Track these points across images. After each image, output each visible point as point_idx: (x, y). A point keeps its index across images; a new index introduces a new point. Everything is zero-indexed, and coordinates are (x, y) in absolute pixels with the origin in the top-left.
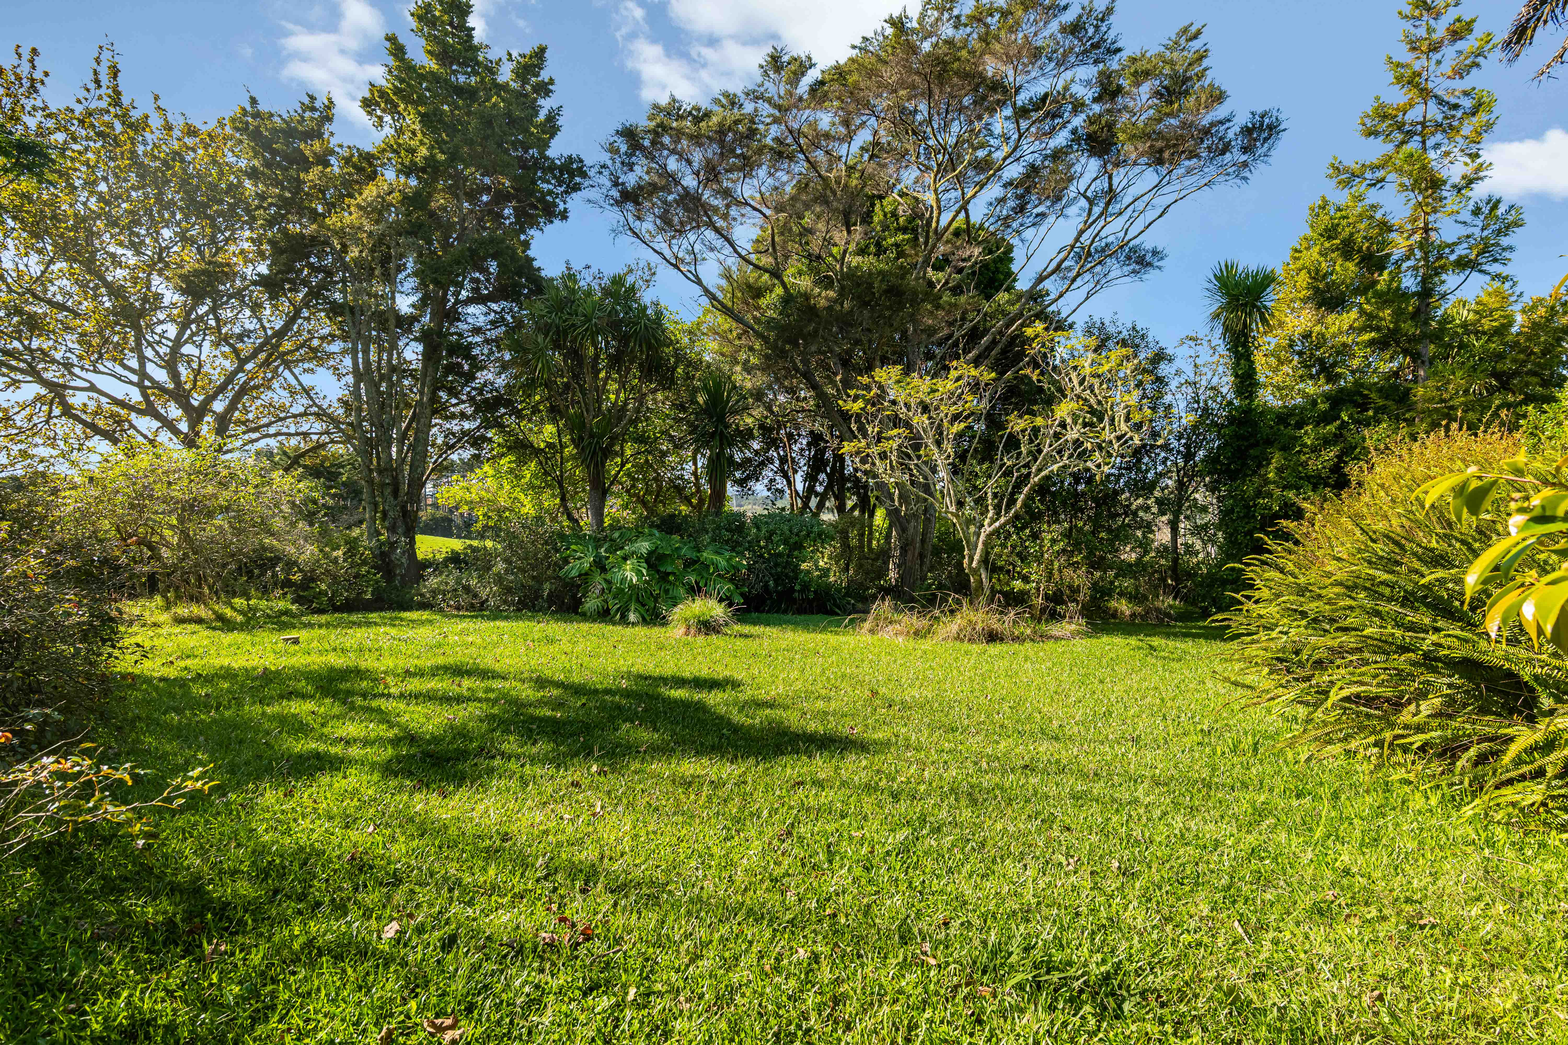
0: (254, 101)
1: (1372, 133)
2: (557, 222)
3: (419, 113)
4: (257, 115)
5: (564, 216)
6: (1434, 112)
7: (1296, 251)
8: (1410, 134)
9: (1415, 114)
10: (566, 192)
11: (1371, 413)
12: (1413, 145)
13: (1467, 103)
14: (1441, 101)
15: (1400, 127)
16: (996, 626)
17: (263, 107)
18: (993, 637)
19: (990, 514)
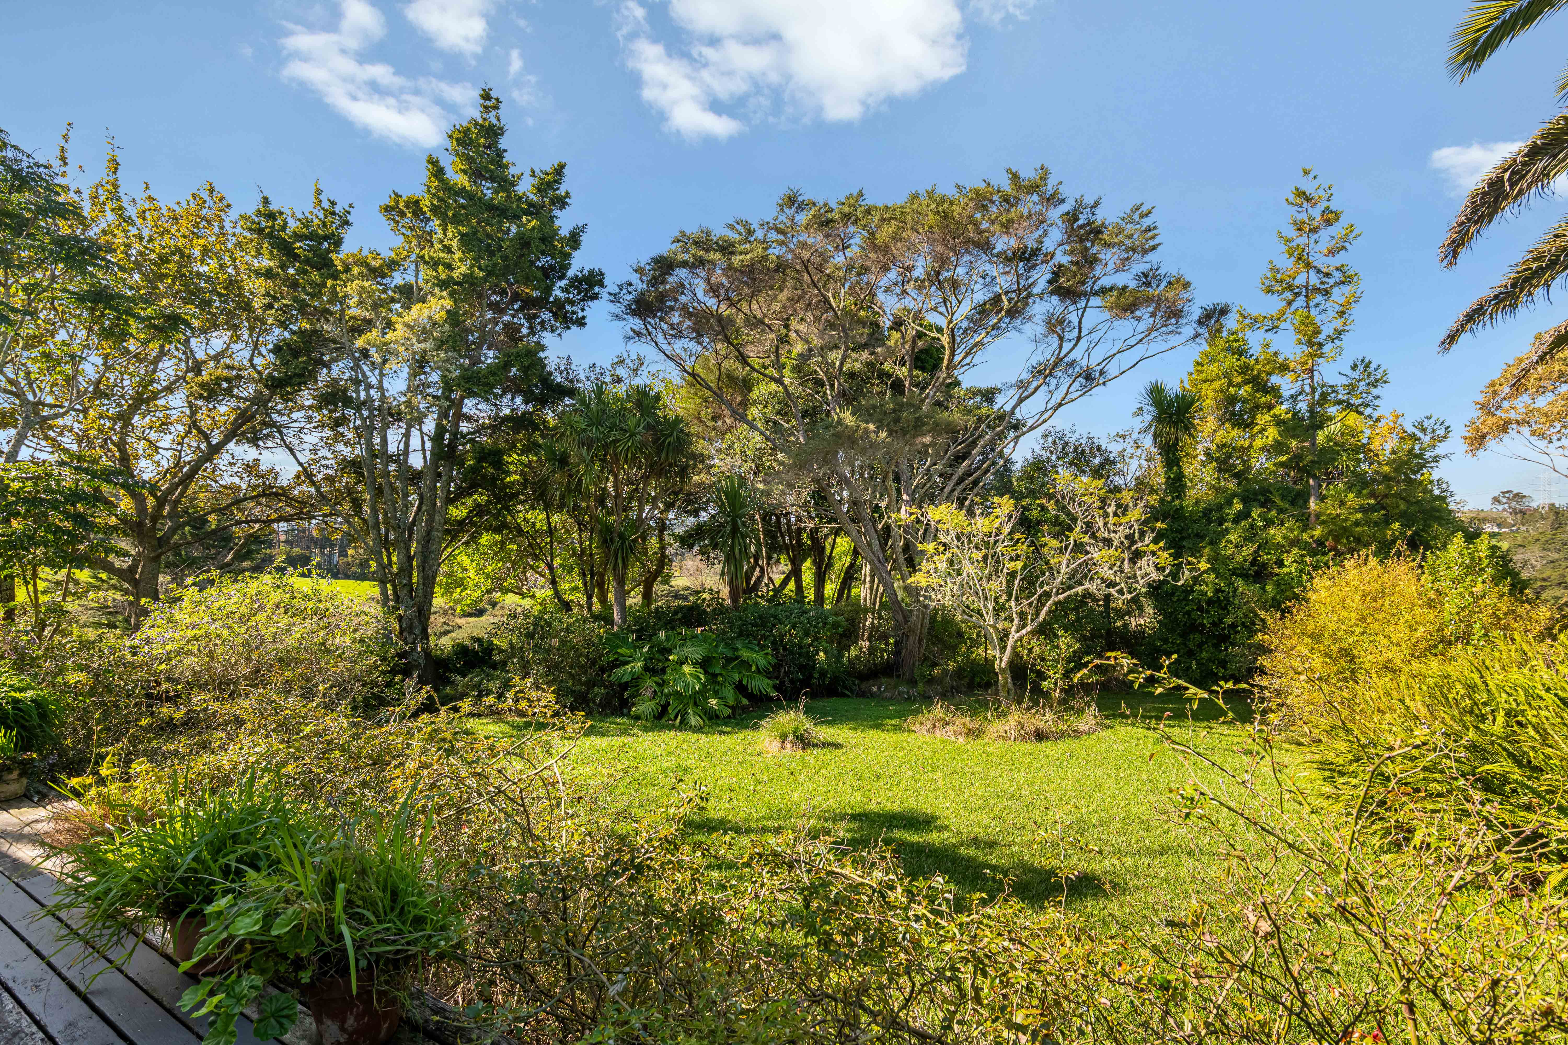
0: (266, 201)
1: (1269, 291)
2: (574, 328)
3: (460, 233)
4: (271, 216)
5: (581, 323)
6: (1314, 280)
7: (1198, 364)
8: (1298, 294)
9: (1300, 280)
10: (583, 300)
11: (1274, 513)
12: (1300, 302)
13: (1338, 275)
14: (1319, 271)
15: (1290, 288)
16: (1042, 725)
17: (274, 207)
18: (1040, 736)
19: (1016, 621)
